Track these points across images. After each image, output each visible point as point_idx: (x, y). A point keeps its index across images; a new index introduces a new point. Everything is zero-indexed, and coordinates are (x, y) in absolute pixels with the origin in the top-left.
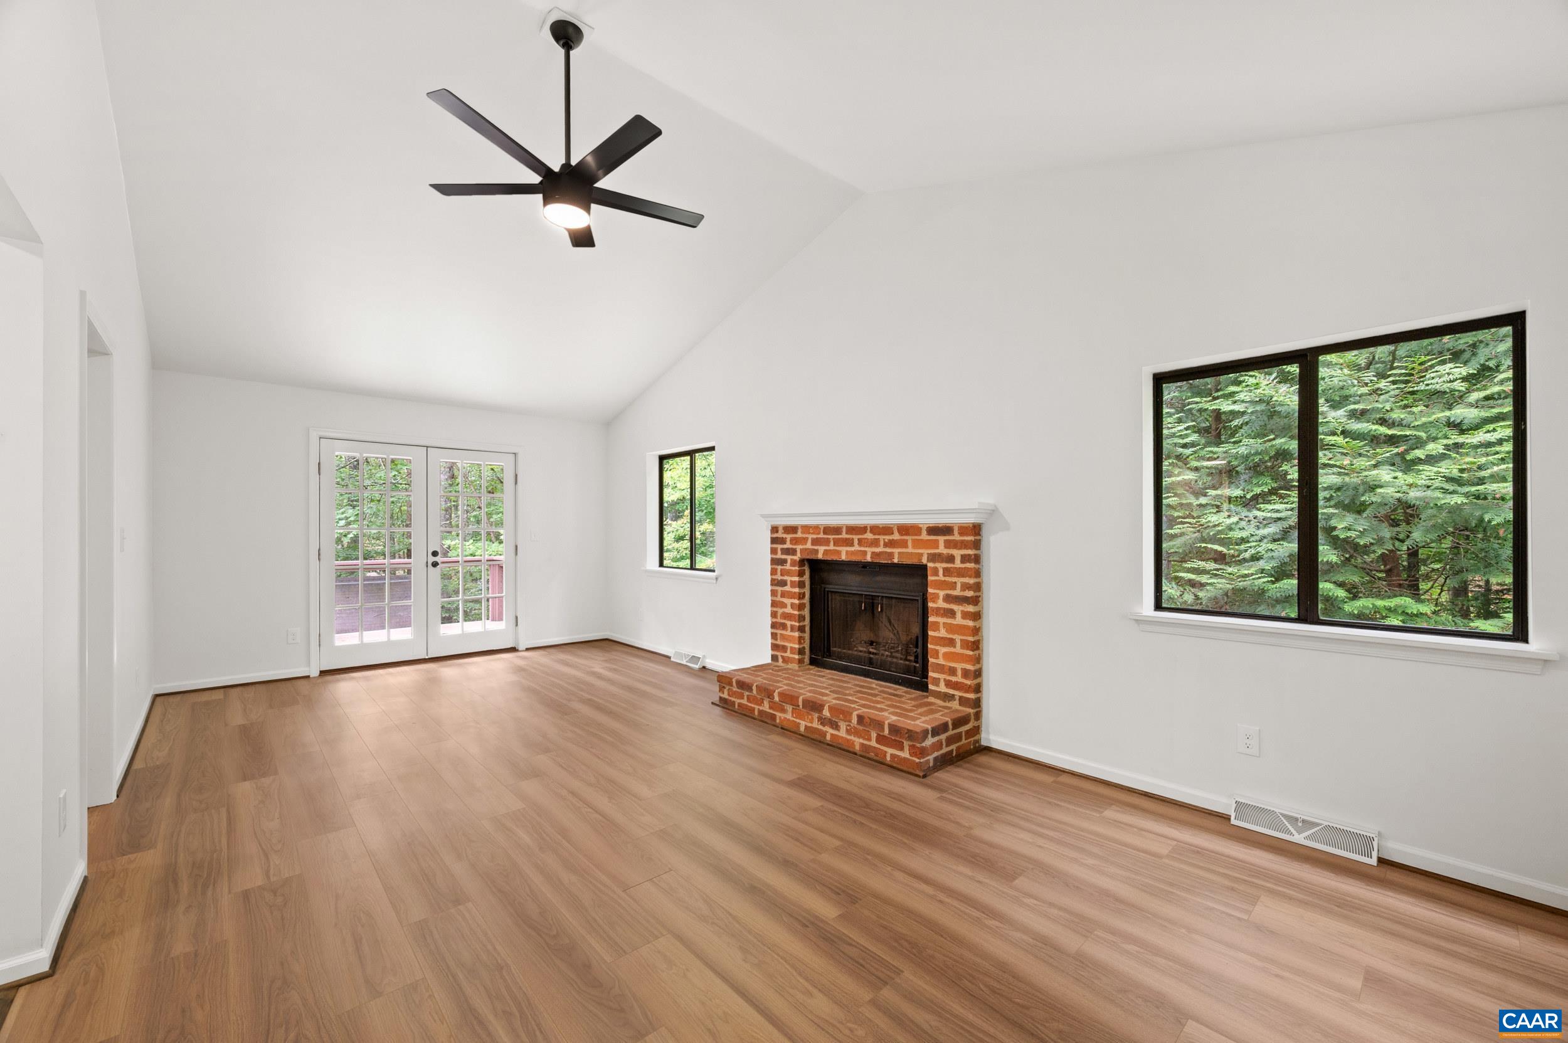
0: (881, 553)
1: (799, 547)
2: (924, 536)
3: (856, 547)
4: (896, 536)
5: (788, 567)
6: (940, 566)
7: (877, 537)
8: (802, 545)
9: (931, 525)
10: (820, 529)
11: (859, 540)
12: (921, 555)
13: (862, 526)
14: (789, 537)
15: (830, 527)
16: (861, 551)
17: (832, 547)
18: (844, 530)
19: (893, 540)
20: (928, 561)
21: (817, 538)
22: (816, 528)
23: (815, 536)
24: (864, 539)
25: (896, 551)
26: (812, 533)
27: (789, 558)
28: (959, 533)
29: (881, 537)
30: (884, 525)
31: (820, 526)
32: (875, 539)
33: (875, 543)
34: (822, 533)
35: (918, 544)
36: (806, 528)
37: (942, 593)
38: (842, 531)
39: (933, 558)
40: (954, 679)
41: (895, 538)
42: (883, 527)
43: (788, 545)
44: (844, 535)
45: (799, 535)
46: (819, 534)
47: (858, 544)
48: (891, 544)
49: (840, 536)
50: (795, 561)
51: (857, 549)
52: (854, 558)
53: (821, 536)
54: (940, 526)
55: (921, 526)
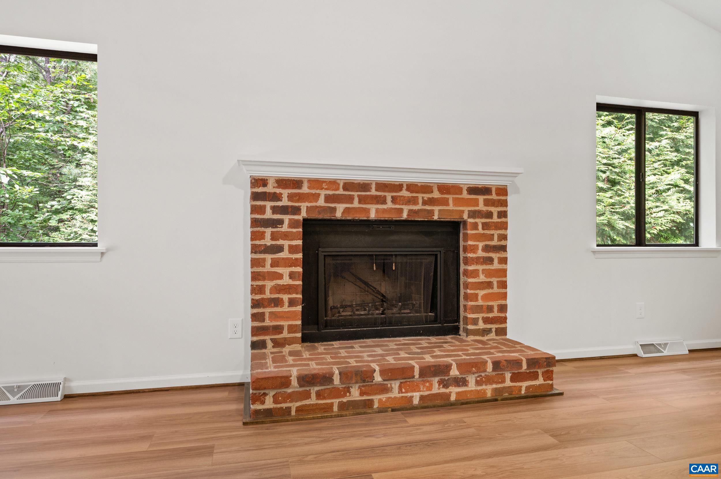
0: (419, 211)
1: (304, 206)
2: (465, 195)
3: (390, 205)
4: (436, 194)
5: (285, 228)
6: (480, 221)
7: (414, 195)
8: (311, 202)
9: (471, 186)
10: (339, 184)
11: (392, 197)
12: (463, 212)
13: (398, 183)
14: (285, 193)
15: (353, 183)
16: (395, 209)
17: (356, 204)
18: (373, 186)
19: (433, 198)
20: (469, 218)
21: (334, 195)
22: (333, 183)
23: (330, 192)
24: (399, 196)
25: (436, 209)
26: (326, 189)
27: (286, 218)
28: (496, 193)
29: (420, 196)
30: (423, 184)
31: (338, 181)
32: (412, 197)
33: (413, 201)
34: (341, 189)
35: (458, 202)
36: (316, 183)
37: (481, 245)
38: (371, 188)
39: (473, 214)
40: (491, 315)
41: (436, 197)
42: (422, 186)
43: (285, 202)
44: (373, 192)
45: (305, 189)
46: (338, 189)
47: (392, 201)
48: (431, 202)
49: (368, 193)
50: (298, 221)
51: (390, 207)
52: (386, 217)
53: (341, 192)
54: (480, 186)
55: (461, 186)
